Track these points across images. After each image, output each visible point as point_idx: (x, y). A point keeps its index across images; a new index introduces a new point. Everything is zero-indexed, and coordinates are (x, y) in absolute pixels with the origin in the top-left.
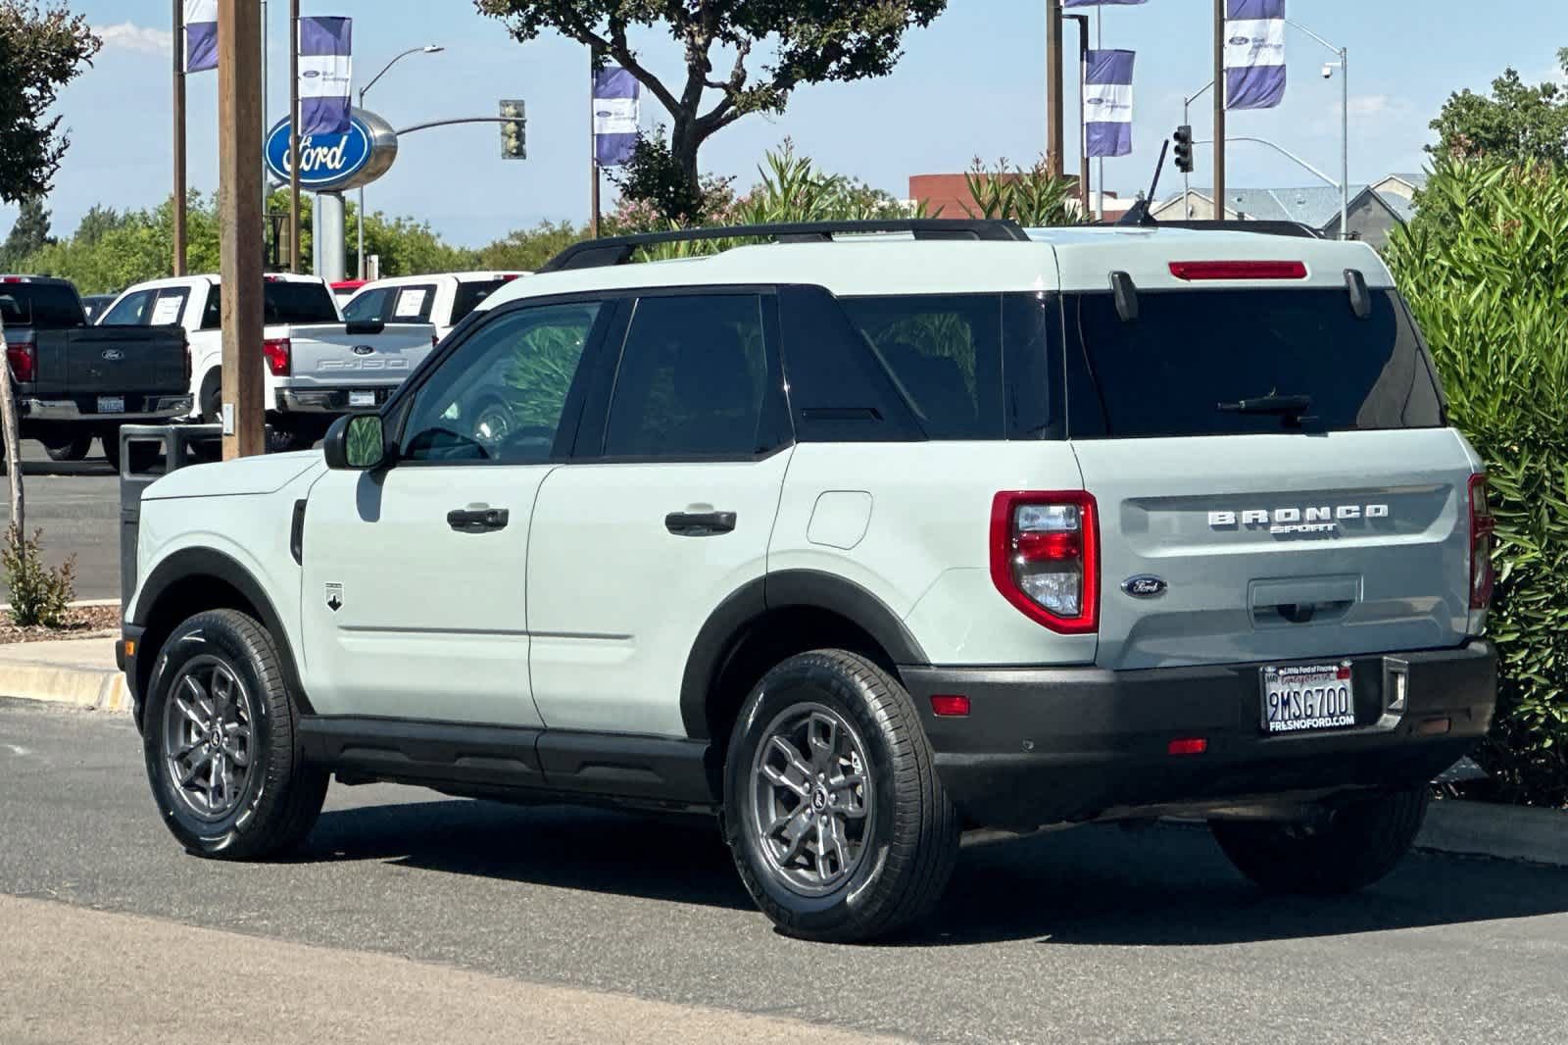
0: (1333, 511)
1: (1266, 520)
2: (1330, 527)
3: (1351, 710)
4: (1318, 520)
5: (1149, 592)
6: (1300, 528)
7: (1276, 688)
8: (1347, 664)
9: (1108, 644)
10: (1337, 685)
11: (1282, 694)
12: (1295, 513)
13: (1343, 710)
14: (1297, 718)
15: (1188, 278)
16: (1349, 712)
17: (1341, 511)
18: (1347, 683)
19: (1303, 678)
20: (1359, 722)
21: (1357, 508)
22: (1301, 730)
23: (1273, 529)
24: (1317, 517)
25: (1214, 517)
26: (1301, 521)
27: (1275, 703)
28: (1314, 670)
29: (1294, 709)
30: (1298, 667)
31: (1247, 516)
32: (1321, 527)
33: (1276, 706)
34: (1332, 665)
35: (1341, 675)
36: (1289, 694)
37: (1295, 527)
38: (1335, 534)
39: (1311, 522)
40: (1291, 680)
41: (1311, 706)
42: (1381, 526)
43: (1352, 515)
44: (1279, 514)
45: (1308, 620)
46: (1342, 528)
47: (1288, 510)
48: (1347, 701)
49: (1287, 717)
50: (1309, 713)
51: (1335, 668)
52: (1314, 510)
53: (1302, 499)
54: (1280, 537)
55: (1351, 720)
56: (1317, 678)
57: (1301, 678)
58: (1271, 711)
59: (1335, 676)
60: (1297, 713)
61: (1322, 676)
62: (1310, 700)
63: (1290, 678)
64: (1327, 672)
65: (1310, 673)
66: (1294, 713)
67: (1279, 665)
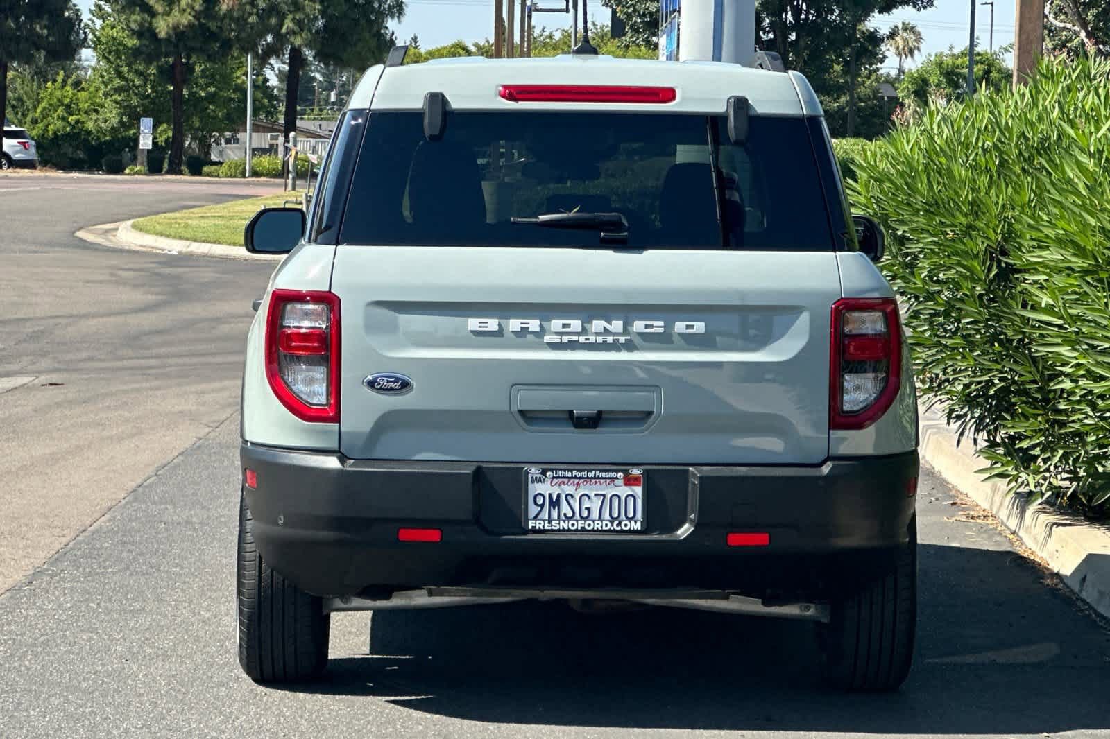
0: (626, 325)
1: (538, 329)
2: (622, 339)
3: (639, 516)
4: (607, 333)
5: (392, 389)
6: (582, 339)
7: (542, 488)
8: (636, 472)
9: (351, 434)
10: (624, 491)
11: (550, 495)
12: (577, 324)
13: (631, 515)
14: (569, 519)
15: (516, 100)
16: (637, 518)
17: (639, 326)
18: (637, 490)
19: (578, 481)
20: (647, 529)
21: (661, 323)
22: (569, 530)
23: (547, 338)
24: (606, 329)
25: (474, 323)
26: (584, 332)
27: (540, 502)
28: (591, 474)
29: (565, 509)
30: (571, 471)
31: (515, 324)
32: (610, 339)
33: (542, 506)
34: (617, 471)
35: (629, 481)
36: (559, 495)
37: (575, 338)
38: (629, 346)
39: (597, 334)
40: (564, 483)
41: (587, 508)
42: (693, 342)
43: (655, 330)
44: (556, 324)
45: (595, 428)
46: (637, 340)
47: (567, 321)
48: (635, 508)
49: (554, 517)
50: (585, 515)
51: (620, 475)
52: (602, 323)
53: (589, 311)
54: (554, 346)
55: (638, 526)
56: (596, 483)
57: (576, 481)
58: (533, 510)
59: (620, 482)
60: (570, 515)
61: (602, 481)
62: (586, 504)
63: (561, 480)
64: (610, 478)
65: (588, 478)
66: (565, 514)
67: (547, 467)
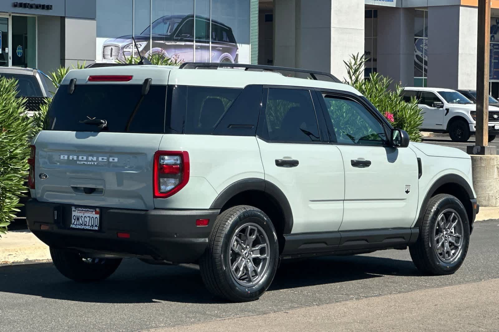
0: (97, 158)
1: (76, 159)
2: (96, 163)
4: (92, 161)
5: (44, 178)
6: (86, 163)
7: (75, 214)
8: (98, 210)
10: (95, 216)
11: (77, 216)
12: (85, 158)
13: (96, 225)
14: (81, 225)
16: (98, 226)
17: (100, 159)
18: (98, 216)
20: (100, 230)
21: (106, 158)
22: (80, 229)
23: (78, 162)
24: (92, 160)
25: (62, 157)
26: (87, 161)
27: (75, 218)
28: (87, 210)
29: (80, 221)
30: (82, 208)
31: (71, 157)
33: (75, 220)
34: (93, 209)
35: (96, 213)
36: (79, 216)
37: (84, 162)
38: (97, 166)
39: (90, 161)
41: (86, 221)
43: (104, 160)
44: (80, 158)
47: (83, 157)
48: (97, 222)
49: (78, 224)
50: (85, 223)
52: (92, 158)
53: (88, 154)
55: (97, 228)
56: (88, 213)
57: (84, 212)
58: (73, 221)
59: (94, 213)
60: (82, 223)
61: (90, 212)
62: (86, 219)
63: (80, 211)
64: (91, 211)
65: (86, 211)
66: (80, 223)
67: (77, 206)
